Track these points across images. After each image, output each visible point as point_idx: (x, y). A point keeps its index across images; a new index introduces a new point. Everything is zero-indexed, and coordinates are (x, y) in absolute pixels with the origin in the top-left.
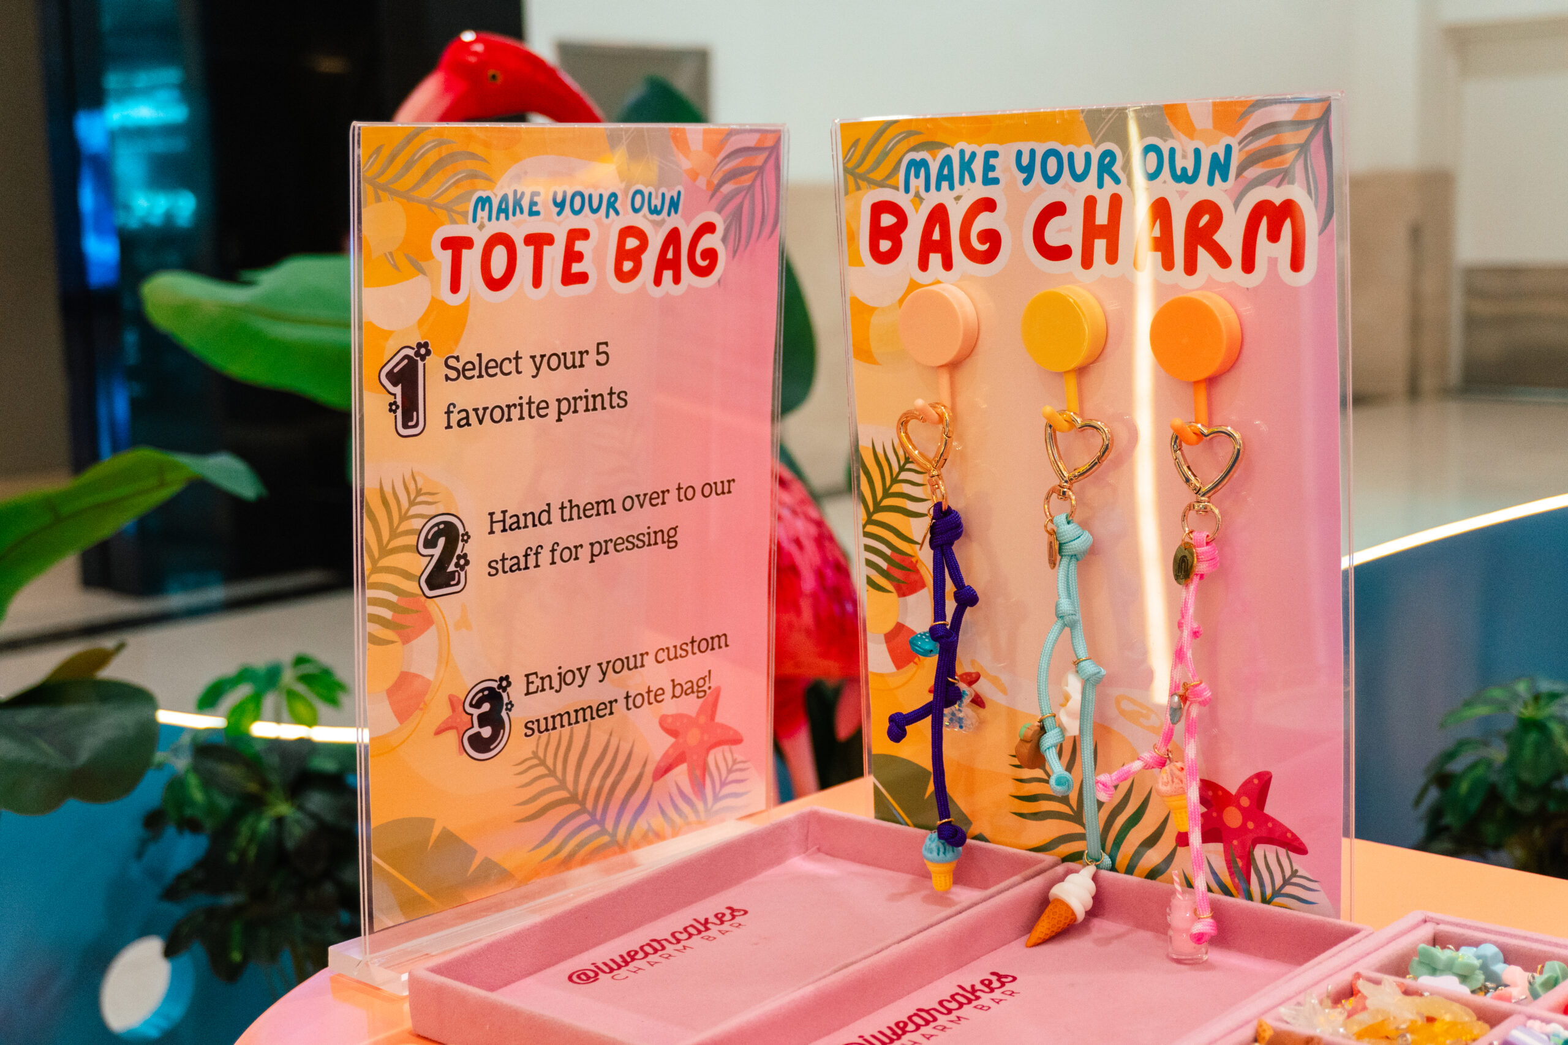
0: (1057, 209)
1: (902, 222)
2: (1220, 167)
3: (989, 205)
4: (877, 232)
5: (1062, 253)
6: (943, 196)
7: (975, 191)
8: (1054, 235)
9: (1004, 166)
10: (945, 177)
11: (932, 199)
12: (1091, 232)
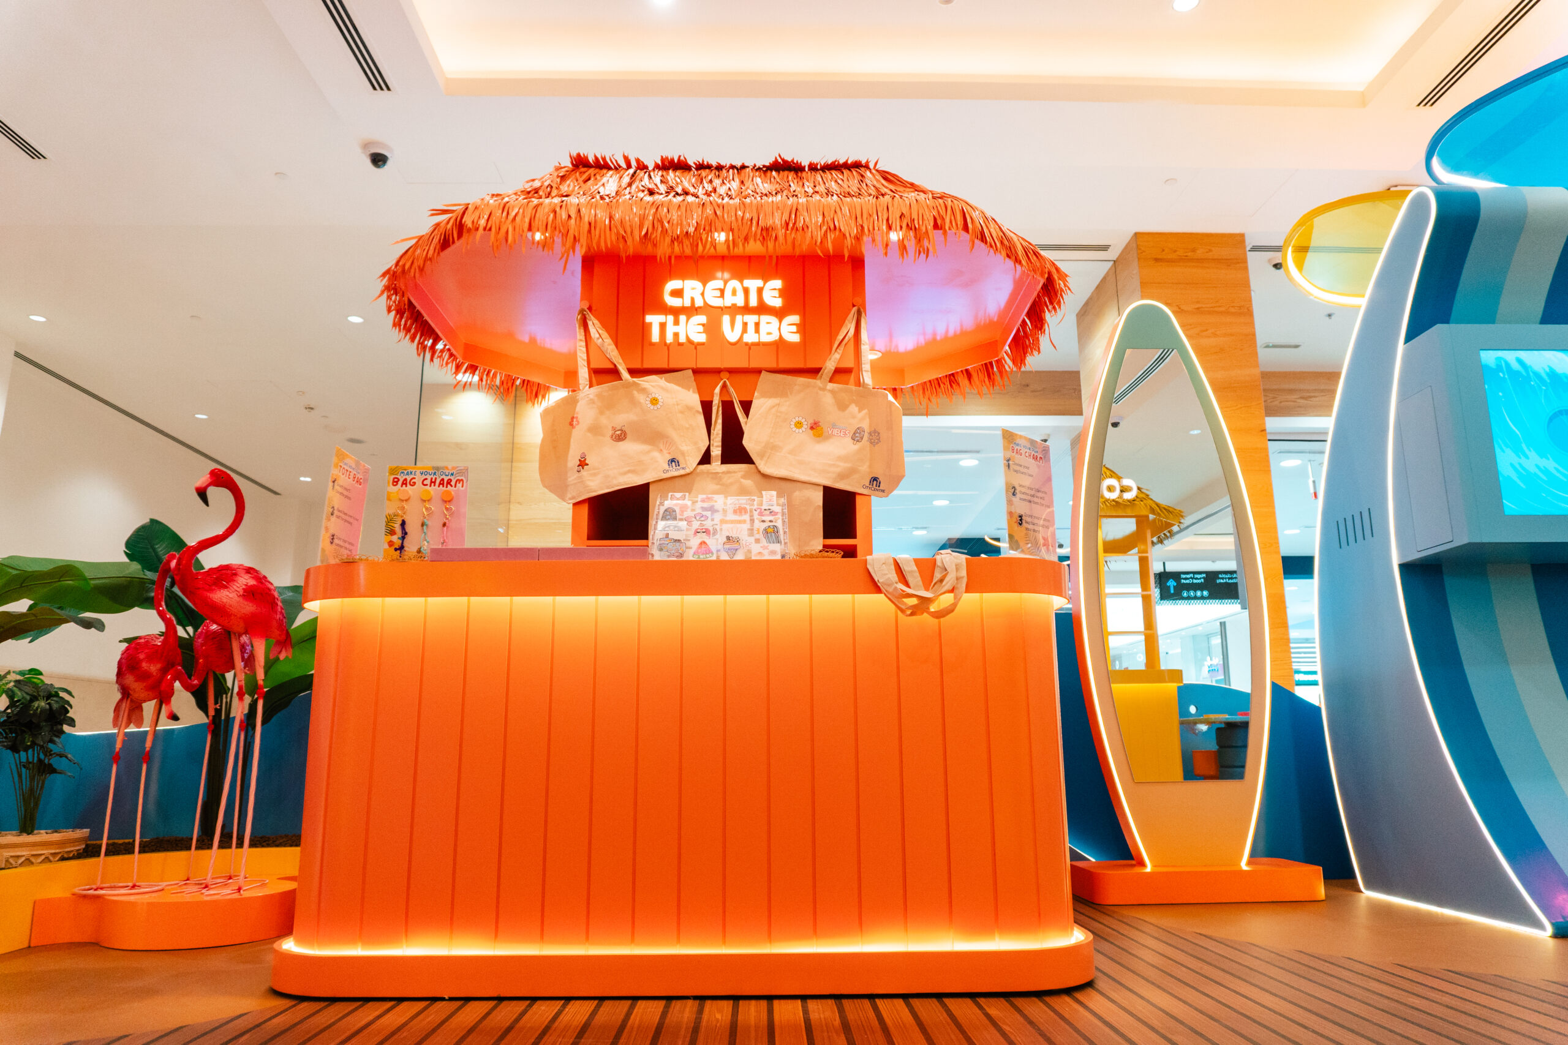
0: (426, 479)
1: (399, 480)
2: (452, 474)
3: (414, 478)
4: (394, 481)
5: (427, 485)
6: (407, 477)
7: (412, 476)
8: (425, 482)
9: (418, 473)
10: (407, 474)
11: (404, 477)
12: (431, 482)
